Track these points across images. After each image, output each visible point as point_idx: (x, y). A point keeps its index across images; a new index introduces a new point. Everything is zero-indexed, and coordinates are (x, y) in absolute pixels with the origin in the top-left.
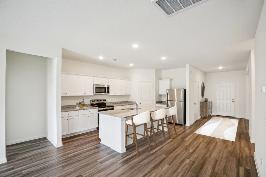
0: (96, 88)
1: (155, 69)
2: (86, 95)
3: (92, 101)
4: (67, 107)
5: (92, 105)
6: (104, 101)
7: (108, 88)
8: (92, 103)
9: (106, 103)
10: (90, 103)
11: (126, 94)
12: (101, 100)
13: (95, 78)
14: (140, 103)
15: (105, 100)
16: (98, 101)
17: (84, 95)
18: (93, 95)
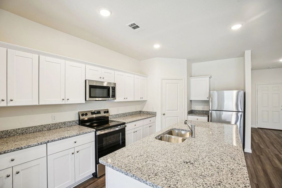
0: (91, 87)
1: (186, 60)
2: (69, 102)
3: (83, 115)
4: (19, 131)
5: (82, 123)
6: (105, 112)
7: (114, 89)
8: (82, 118)
9: (108, 117)
10: (77, 119)
11: (141, 100)
12: (99, 112)
13: (87, 66)
14: (164, 115)
15: (108, 112)
16: (93, 113)
17: (63, 102)
18: (84, 102)
